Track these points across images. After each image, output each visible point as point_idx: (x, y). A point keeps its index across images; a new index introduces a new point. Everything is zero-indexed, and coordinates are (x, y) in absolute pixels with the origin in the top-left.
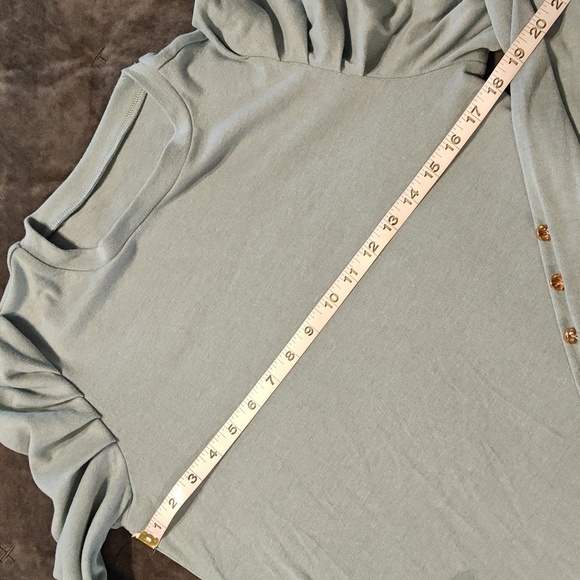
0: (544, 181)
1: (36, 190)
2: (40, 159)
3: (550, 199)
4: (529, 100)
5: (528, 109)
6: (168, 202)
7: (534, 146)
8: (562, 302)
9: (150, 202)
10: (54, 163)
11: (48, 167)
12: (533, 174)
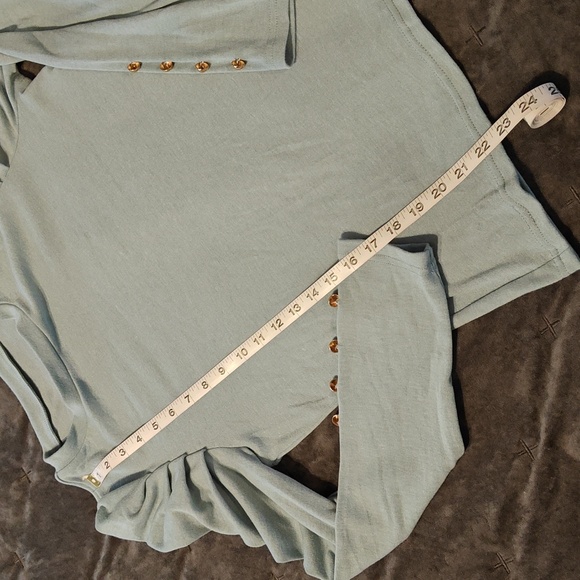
0: (98, 56)
1: (30, 442)
2: (11, 430)
3: (111, 55)
4: (47, 52)
5: (51, 54)
6: (58, 344)
7: (74, 57)
8: (182, 66)
9: (51, 356)
10: (16, 420)
11: (17, 426)
12: (93, 63)
